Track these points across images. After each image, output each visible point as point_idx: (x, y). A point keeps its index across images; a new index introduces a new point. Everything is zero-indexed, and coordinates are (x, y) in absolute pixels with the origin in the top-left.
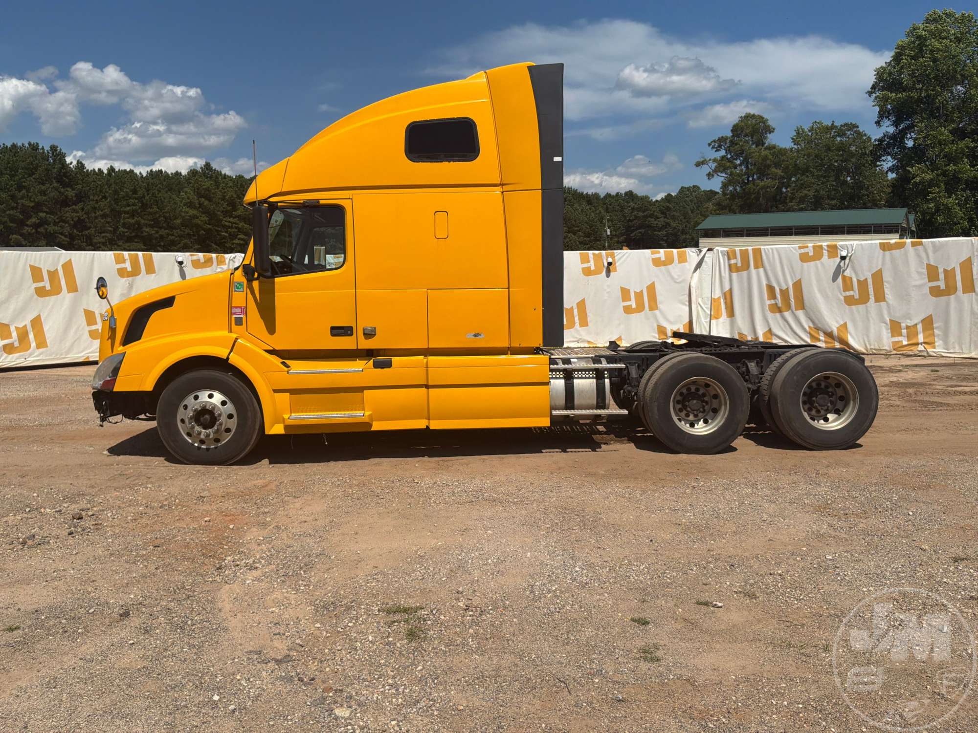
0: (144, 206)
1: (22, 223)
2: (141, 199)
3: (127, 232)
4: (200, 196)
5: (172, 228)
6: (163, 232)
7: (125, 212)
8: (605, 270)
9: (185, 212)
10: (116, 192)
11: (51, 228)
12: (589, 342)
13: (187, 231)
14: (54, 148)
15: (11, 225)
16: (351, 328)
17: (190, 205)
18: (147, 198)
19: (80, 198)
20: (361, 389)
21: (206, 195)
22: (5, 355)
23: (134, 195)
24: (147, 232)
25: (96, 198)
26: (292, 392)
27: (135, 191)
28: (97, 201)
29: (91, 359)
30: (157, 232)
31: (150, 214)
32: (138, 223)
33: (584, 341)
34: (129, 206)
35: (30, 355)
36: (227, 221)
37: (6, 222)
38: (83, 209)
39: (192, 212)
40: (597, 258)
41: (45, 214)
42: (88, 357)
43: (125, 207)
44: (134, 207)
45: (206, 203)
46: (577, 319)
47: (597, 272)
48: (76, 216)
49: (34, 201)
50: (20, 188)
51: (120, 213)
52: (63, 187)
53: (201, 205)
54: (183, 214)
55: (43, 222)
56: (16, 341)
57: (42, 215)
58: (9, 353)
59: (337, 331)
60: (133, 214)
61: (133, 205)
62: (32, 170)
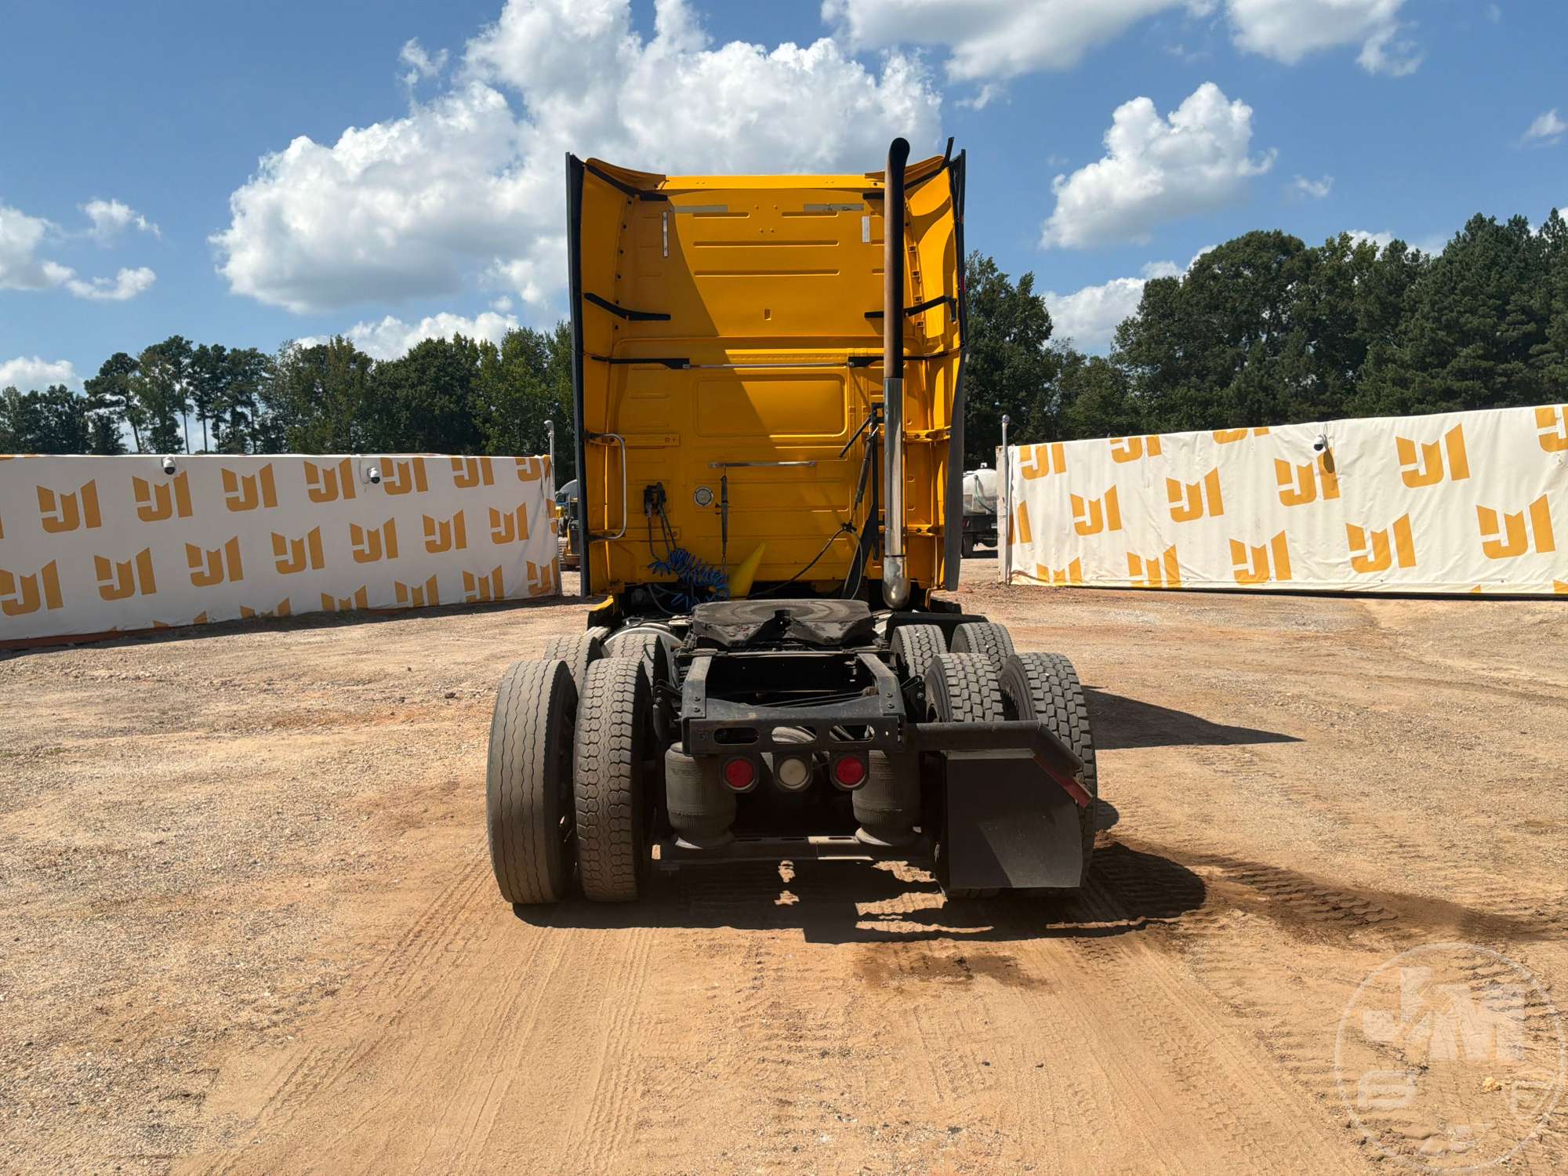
22: (1354, 573)
29: (1483, 591)
35: (1389, 576)
42: (1479, 587)
56: (1369, 552)
58: (1361, 570)
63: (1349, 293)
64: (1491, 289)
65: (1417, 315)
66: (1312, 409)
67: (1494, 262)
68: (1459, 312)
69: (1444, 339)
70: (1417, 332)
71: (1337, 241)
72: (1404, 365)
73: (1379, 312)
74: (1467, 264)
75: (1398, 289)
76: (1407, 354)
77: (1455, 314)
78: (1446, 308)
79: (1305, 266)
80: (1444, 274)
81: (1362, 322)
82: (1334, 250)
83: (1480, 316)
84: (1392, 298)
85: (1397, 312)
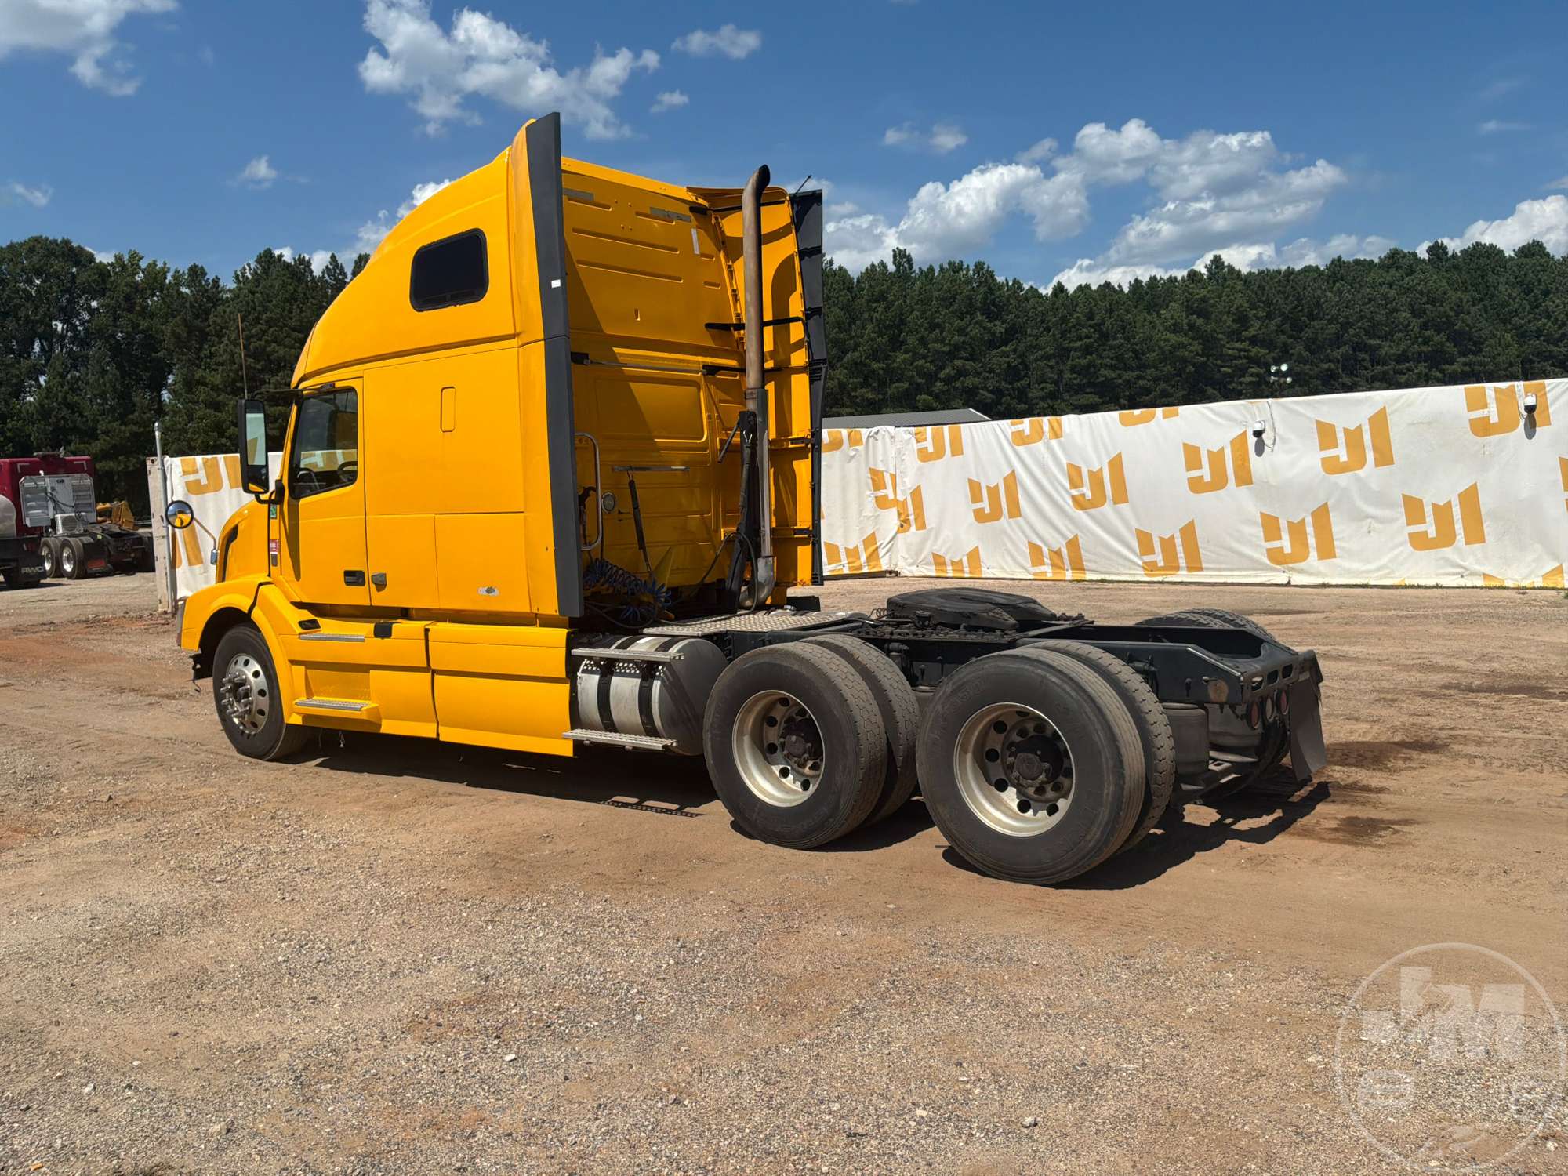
0: (1105, 336)
1: (932, 377)
2: (1097, 328)
3: (1075, 379)
4: (1190, 310)
5: (1143, 367)
6: (1130, 375)
7: (1076, 349)
8: (1522, 422)
9: (1166, 340)
10: (1064, 320)
11: (970, 381)
12: (1486, 576)
13: (1167, 369)
14: (979, 266)
15: (919, 381)
16: (361, 574)
17: (1175, 329)
18: (1108, 323)
19: (1013, 333)
20: (365, 668)
21: (1200, 309)
23: (1090, 322)
24: (1105, 376)
25: (1035, 331)
26: (309, 665)
27: (1090, 317)
28: (1037, 337)
30: (1120, 377)
31: (1112, 348)
32: (1091, 365)
33: (1473, 574)
34: (1080, 339)
36: (1232, 348)
37: (912, 377)
38: (1015, 350)
39: (1175, 339)
40: (1503, 399)
41: (962, 361)
43: (1076, 341)
44: (1088, 341)
45: (1200, 321)
46: (1459, 527)
47: (1505, 426)
48: (1005, 362)
49: (949, 344)
50: (933, 326)
51: (1068, 350)
52: (990, 321)
53: (1191, 327)
54: (1162, 344)
55: (962, 373)
57: (958, 362)
59: (354, 578)
60: (1087, 351)
61: (1087, 337)
62: (949, 300)
63: (145, 312)
64: (293, 323)
65: (225, 340)
66: (123, 428)
67: (293, 298)
68: (267, 341)
69: (253, 365)
70: (226, 357)
71: (126, 258)
72: (215, 388)
73: (185, 335)
74: (268, 295)
75: (203, 313)
76: (216, 378)
77: (263, 343)
78: (252, 336)
79: (100, 279)
80: (248, 303)
81: (169, 343)
82: (124, 267)
83: (285, 347)
84: (198, 322)
85: (204, 336)
